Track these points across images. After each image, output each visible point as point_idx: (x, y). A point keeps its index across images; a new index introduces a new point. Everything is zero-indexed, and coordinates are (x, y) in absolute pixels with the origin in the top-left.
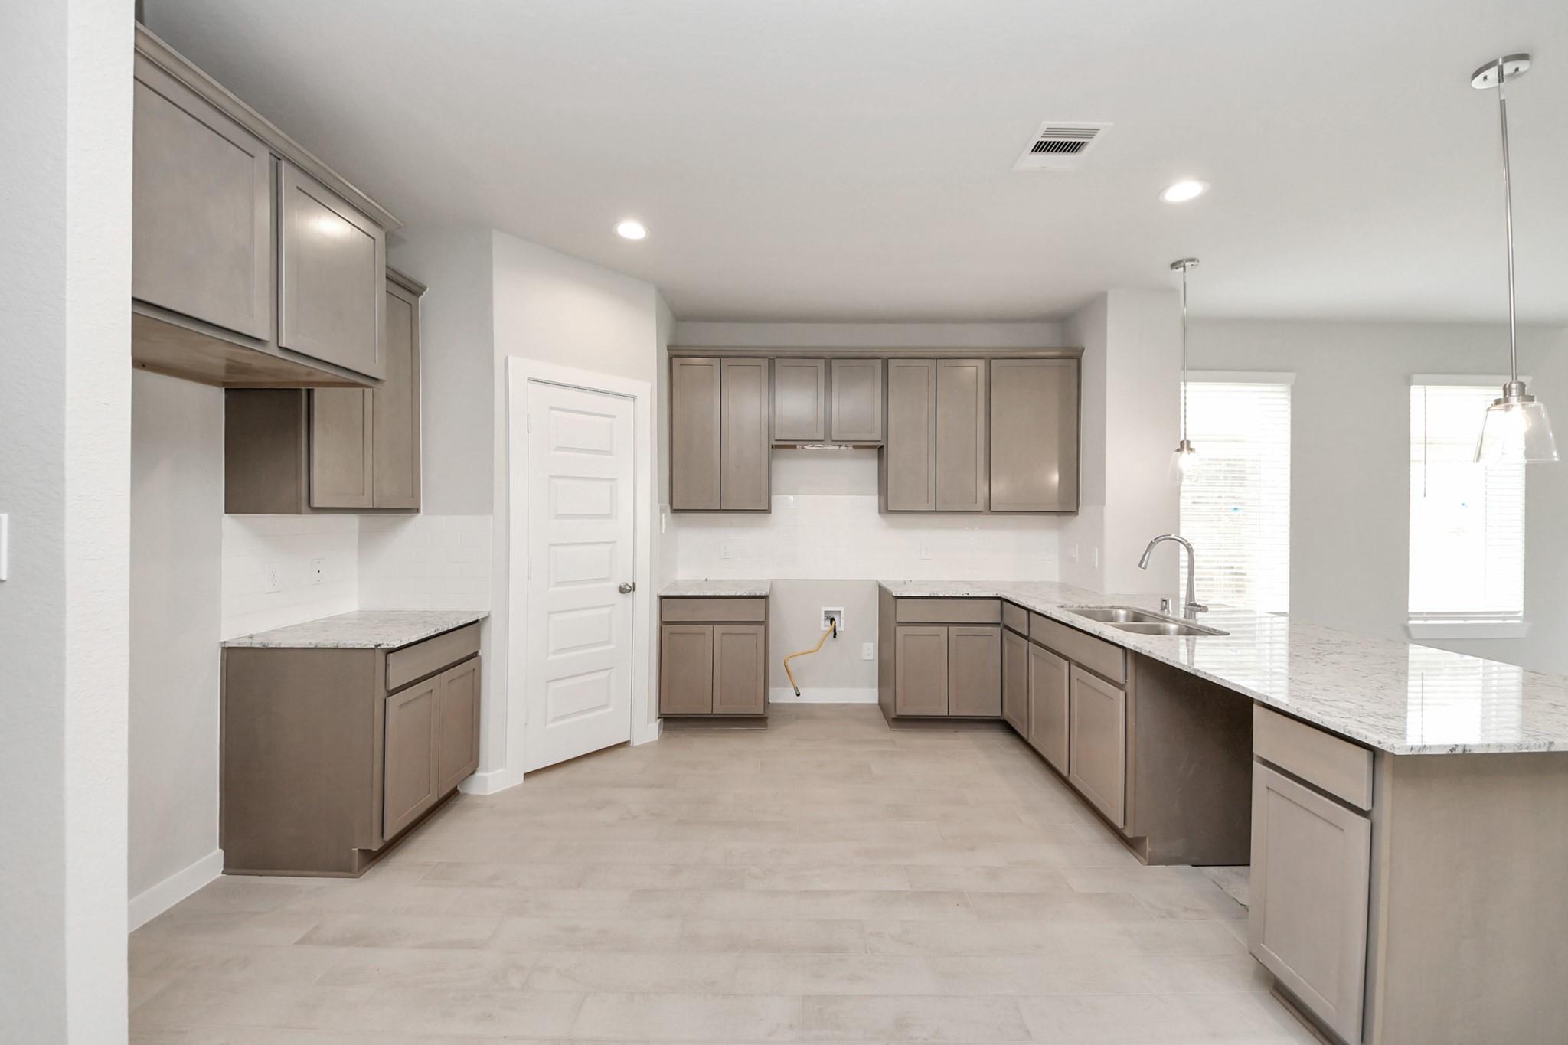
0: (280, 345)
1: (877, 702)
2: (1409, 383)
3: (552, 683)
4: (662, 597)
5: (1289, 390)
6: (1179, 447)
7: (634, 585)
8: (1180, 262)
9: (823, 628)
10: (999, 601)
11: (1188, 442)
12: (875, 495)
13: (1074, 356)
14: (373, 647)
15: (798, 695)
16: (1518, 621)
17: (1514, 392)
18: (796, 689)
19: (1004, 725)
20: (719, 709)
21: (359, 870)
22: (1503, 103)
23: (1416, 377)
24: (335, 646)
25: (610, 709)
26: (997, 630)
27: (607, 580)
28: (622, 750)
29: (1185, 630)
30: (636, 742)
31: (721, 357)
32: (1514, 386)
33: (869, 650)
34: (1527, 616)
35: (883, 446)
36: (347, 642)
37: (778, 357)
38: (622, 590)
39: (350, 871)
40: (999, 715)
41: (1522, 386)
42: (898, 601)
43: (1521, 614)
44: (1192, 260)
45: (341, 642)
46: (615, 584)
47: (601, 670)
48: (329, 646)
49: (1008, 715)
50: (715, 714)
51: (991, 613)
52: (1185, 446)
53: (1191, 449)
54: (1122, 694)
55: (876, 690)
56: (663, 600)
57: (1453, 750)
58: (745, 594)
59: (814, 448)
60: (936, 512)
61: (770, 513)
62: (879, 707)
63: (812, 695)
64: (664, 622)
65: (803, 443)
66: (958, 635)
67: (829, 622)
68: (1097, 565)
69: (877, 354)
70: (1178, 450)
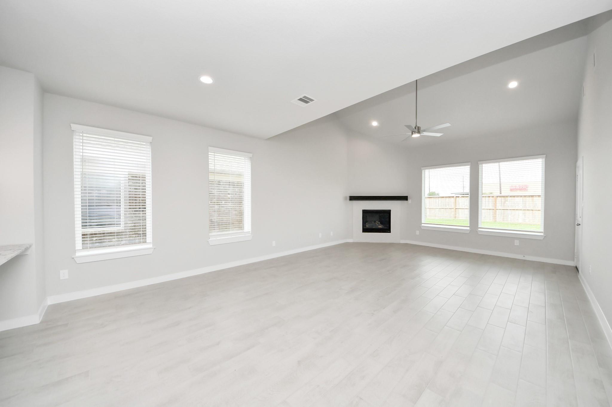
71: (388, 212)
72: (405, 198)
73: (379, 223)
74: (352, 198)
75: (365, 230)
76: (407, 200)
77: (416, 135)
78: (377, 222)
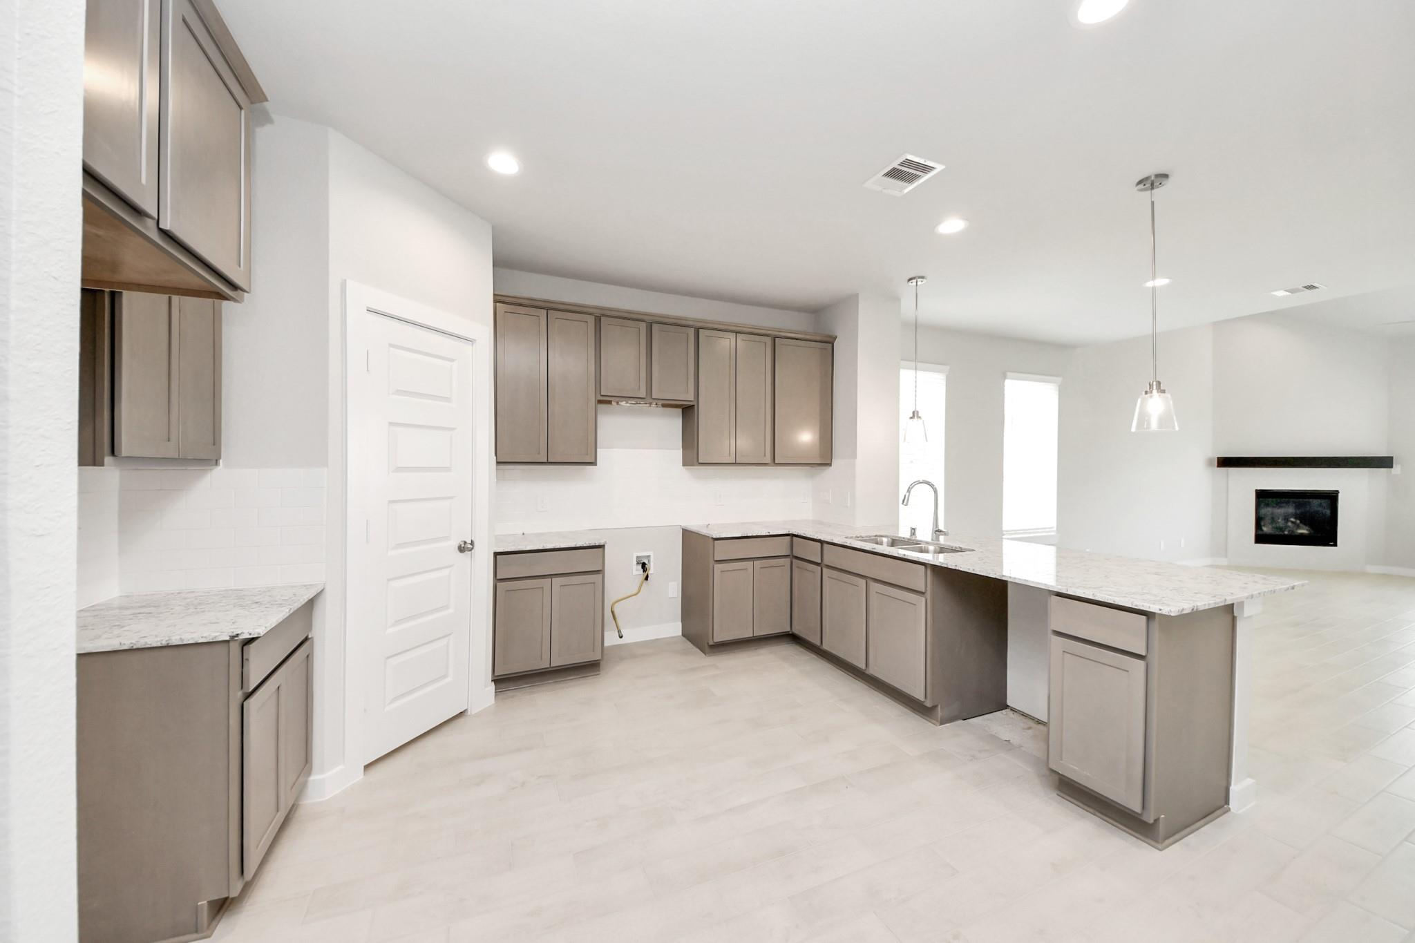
0: (161, 226)
1: (681, 634)
2: (1005, 377)
3: (390, 660)
4: (496, 554)
5: (945, 378)
6: (912, 416)
7: (472, 543)
8: (914, 278)
9: (635, 573)
10: (789, 538)
11: (918, 412)
12: (679, 449)
13: (829, 341)
14: (228, 638)
15: (621, 637)
16: (1053, 534)
17: (1155, 387)
18: (619, 631)
19: (793, 638)
20: (557, 662)
21: (209, 925)
22: (1153, 203)
23: (1009, 374)
24: (164, 643)
25: (449, 679)
26: (788, 561)
27: (446, 538)
28: (461, 721)
29: (938, 550)
30: (473, 711)
31: (548, 309)
32: (1155, 383)
33: (674, 589)
34: (1058, 530)
35: (694, 405)
36: (183, 637)
37: (603, 315)
38: (462, 549)
39: (196, 932)
40: (789, 630)
41: (1159, 383)
42: (716, 542)
43: (1055, 529)
44: (923, 277)
45: (173, 638)
46: (455, 543)
47: (439, 639)
48: (155, 645)
49: (796, 630)
50: (553, 667)
51: (781, 547)
52: (916, 415)
53: (920, 417)
54: (923, 599)
55: (680, 624)
56: (498, 557)
57: (1193, 610)
58: (585, 545)
59: (628, 405)
60: (735, 464)
61: (596, 465)
62: (684, 639)
63: (632, 635)
64: (497, 580)
65: (618, 399)
66: (761, 568)
67: (640, 567)
68: (849, 505)
69: (691, 323)
70: (911, 418)
71: (1331, 498)
72: (1384, 462)
73: (1298, 522)
74: (1225, 462)
75: (1261, 538)
76: (1391, 467)
78: (1293, 520)
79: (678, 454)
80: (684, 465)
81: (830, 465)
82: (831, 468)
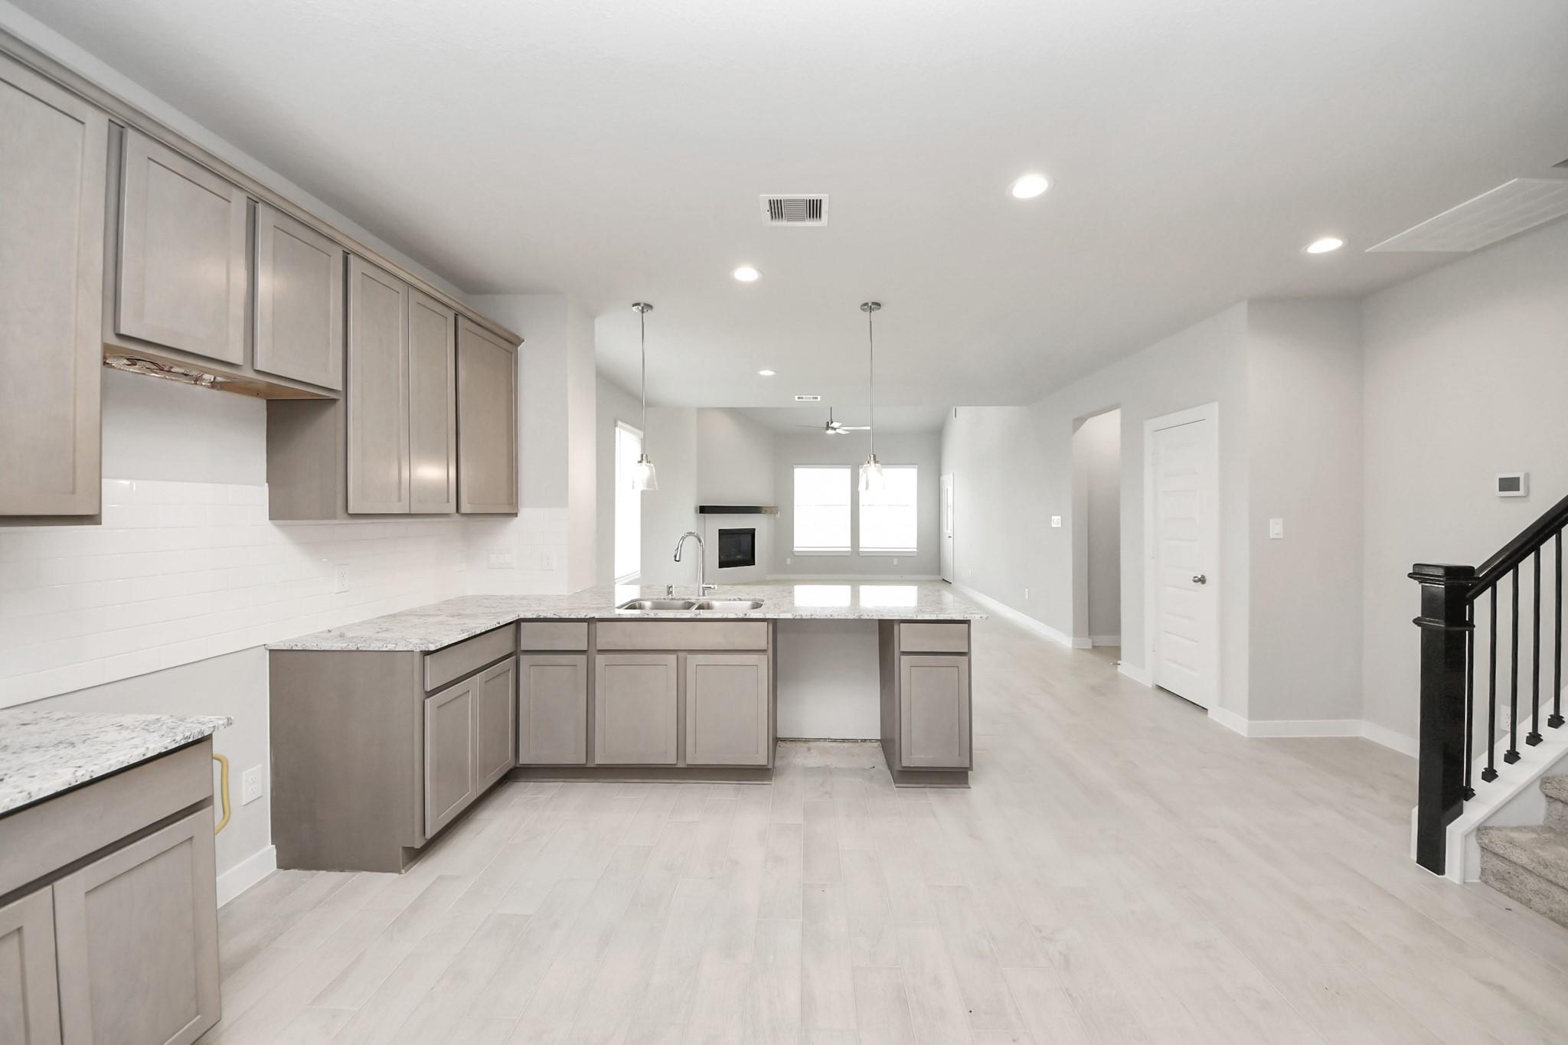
1: (275, 867)
8: (640, 304)
10: (514, 625)
13: (515, 342)
26: (513, 660)
33: (254, 782)
40: (514, 763)
42: (428, 657)
43: (639, 572)
44: (649, 307)
54: (765, 657)
66: (486, 682)
74: (703, 510)
77: (830, 432)
79: (260, 494)
80: (270, 519)
81: (516, 515)
82: (516, 520)
